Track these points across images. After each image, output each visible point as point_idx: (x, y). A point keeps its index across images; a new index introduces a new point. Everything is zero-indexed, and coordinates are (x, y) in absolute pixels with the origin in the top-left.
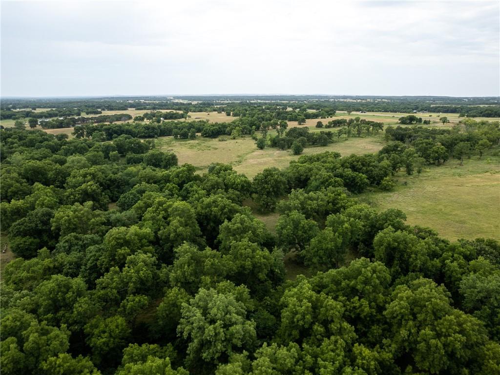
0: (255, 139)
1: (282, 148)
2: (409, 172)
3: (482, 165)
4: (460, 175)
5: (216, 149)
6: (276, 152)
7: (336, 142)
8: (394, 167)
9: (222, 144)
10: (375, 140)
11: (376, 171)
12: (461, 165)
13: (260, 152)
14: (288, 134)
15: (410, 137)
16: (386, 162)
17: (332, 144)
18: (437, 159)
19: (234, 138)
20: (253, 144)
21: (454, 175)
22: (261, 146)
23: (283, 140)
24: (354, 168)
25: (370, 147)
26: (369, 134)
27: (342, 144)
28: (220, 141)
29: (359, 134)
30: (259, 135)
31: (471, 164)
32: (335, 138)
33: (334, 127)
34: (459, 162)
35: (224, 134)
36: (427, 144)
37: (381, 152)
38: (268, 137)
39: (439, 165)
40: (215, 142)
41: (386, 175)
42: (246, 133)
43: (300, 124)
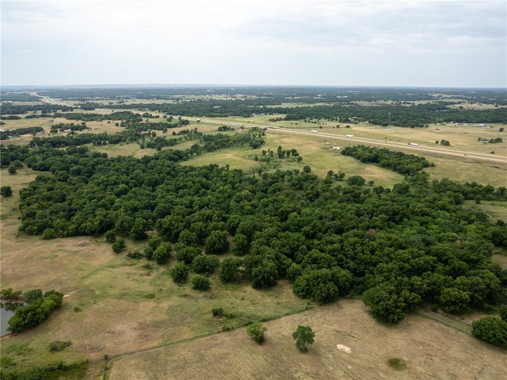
0: (139, 143)
1: (153, 148)
5: (120, 150)
6: (150, 150)
7: (179, 143)
9: (122, 147)
13: (142, 150)
14: (156, 141)
17: (176, 145)
19: (127, 144)
20: (138, 147)
22: (142, 147)
23: (152, 144)
27: (181, 144)
28: (120, 145)
29: (190, 139)
30: (141, 141)
32: (178, 142)
35: (121, 141)
38: (146, 143)
40: (117, 146)
42: (133, 140)
43: (164, 133)
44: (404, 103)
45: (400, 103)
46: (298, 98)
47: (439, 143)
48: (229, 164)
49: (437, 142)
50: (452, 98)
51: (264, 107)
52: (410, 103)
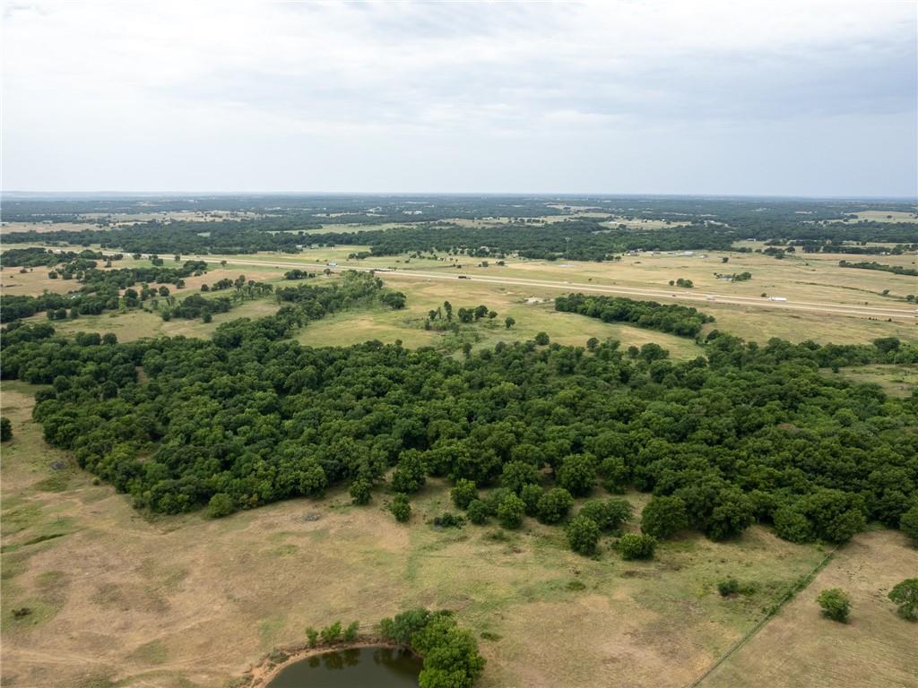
0: (148, 311)
1: (189, 318)
2: (300, 326)
3: (347, 315)
4: (331, 324)
8: (290, 323)
10: (267, 301)
11: (280, 328)
12: (334, 317)
15: (297, 297)
16: (284, 321)
17: (232, 310)
18: (318, 314)
19: (124, 312)
21: (328, 324)
22: (166, 318)
23: (183, 311)
24: (265, 327)
25: (266, 309)
26: (260, 295)
27: (240, 308)
28: (111, 317)
29: (252, 297)
31: (341, 315)
33: (221, 289)
34: (332, 315)
35: (102, 308)
36: (310, 304)
37: (278, 314)
39: (319, 319)
41: (285, 329)
43: (179, 288)
44: (529, 221)
45: (523, 221)
46: (339, 215)
47: (675, 284)
48: (400, 339)
49: (672, 283)
50: (587, 211)
51: (301, 233)
52: (538, 221)
